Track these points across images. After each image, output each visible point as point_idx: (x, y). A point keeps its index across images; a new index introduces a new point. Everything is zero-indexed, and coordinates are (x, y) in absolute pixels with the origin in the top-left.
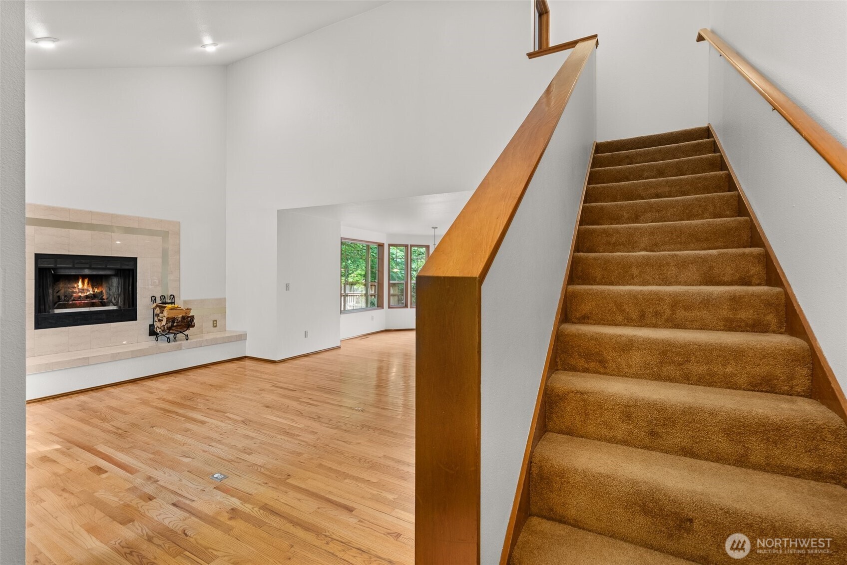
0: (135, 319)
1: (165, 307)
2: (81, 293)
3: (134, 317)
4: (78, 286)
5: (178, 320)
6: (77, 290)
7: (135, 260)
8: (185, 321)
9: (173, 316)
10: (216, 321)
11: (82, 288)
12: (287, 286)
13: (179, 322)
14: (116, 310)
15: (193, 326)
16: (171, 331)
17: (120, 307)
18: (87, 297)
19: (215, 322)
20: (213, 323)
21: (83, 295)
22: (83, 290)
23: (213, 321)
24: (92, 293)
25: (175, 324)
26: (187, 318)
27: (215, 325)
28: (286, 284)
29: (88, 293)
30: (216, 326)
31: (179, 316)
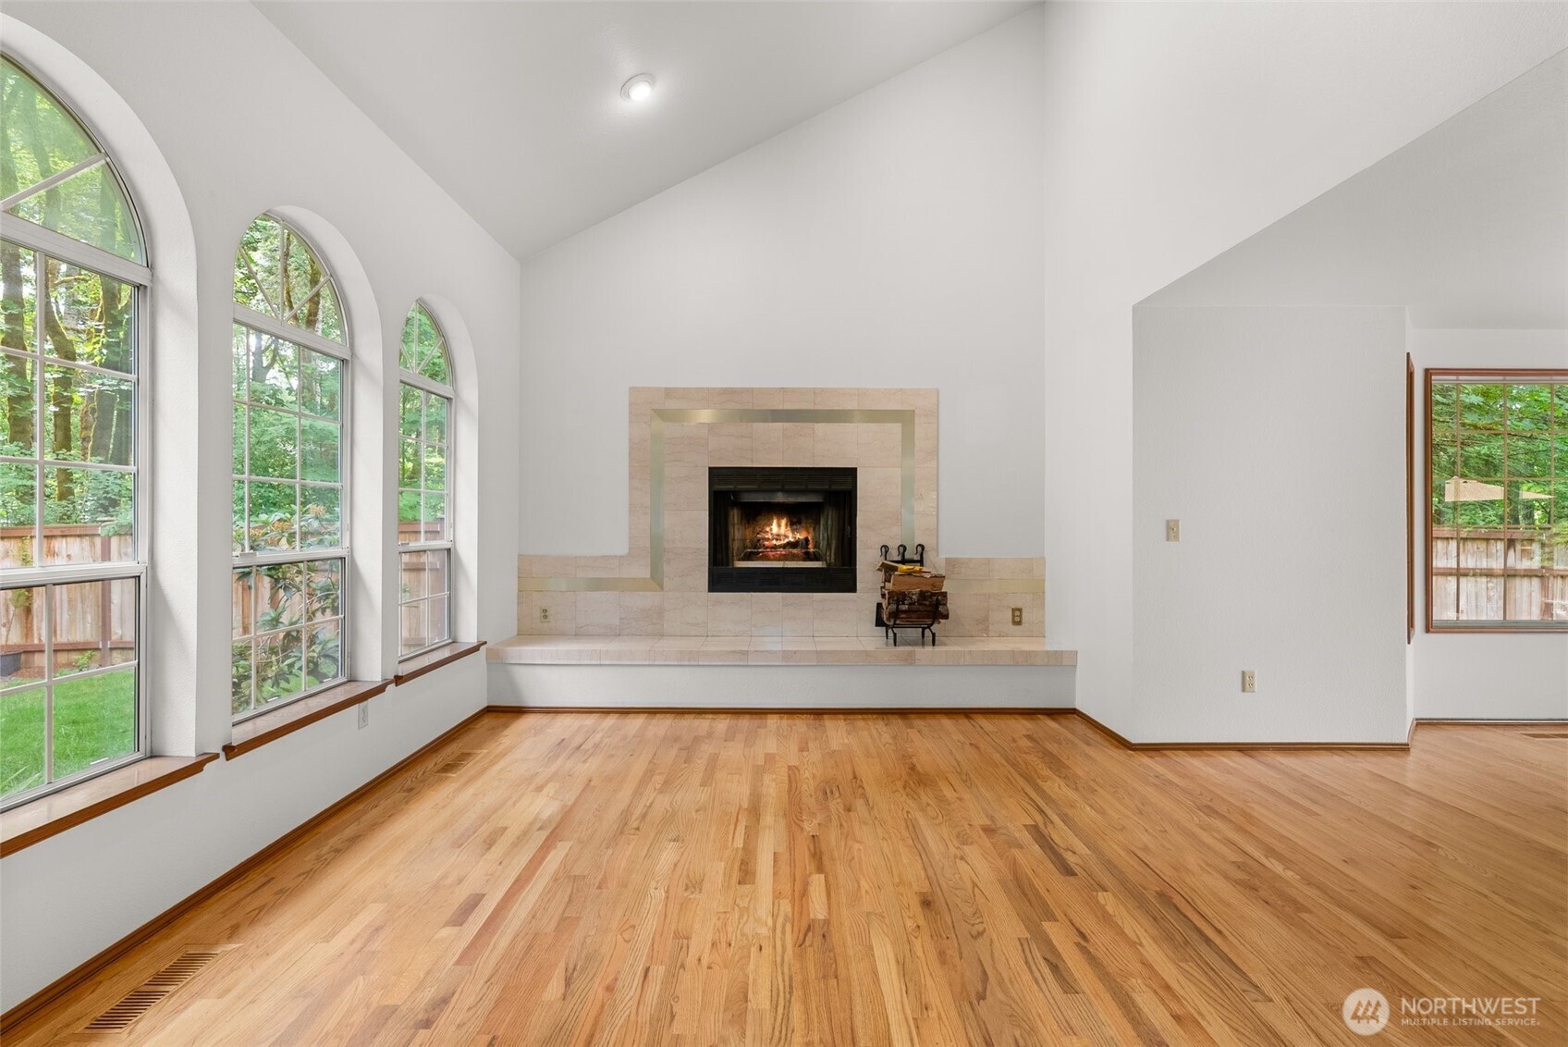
0: (853, 589)
1: (896, 569)
2: (777, 540)
3: (850, 586)
4: (771, 530)
5: (911, 598)
6: (770, 537)
7: (852, 473)
8: (927, 603)
9: (903, 588)
10: (1020, 610)
11: (778, 530)
12: (1172, 530)
13: (914, 604)
14: (822, 568)
15: (946, 617)
16: (898, 622)
17: (829, 565)
18: (784, 546)
19: (1017, 613)
20: (1014, 616)
21: (778, 543)
22: (778, 537)
23: (1014, 610)
24: (792, 540)
25: (905, 607)
26: (931, 597)
27: (1017, 619)
28: (1168, 522)
29: (786, 540)
30: (1019, 623)
31: (914, 591)
